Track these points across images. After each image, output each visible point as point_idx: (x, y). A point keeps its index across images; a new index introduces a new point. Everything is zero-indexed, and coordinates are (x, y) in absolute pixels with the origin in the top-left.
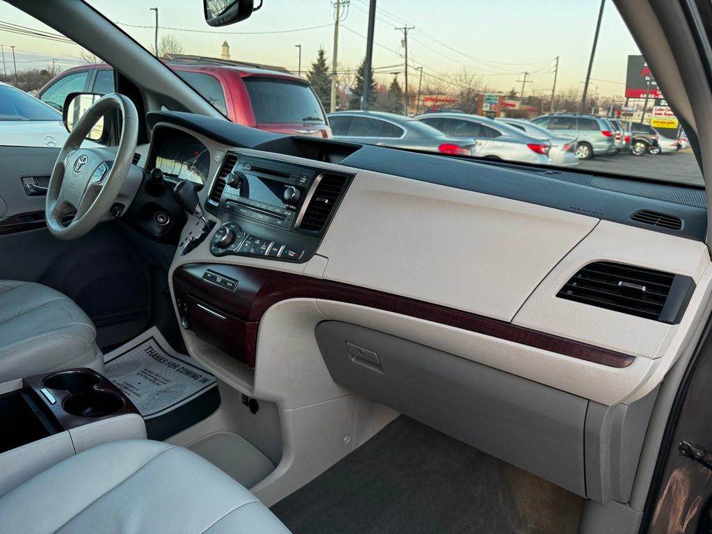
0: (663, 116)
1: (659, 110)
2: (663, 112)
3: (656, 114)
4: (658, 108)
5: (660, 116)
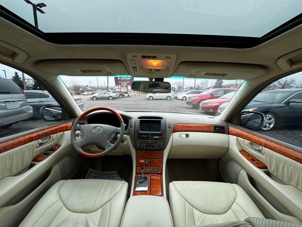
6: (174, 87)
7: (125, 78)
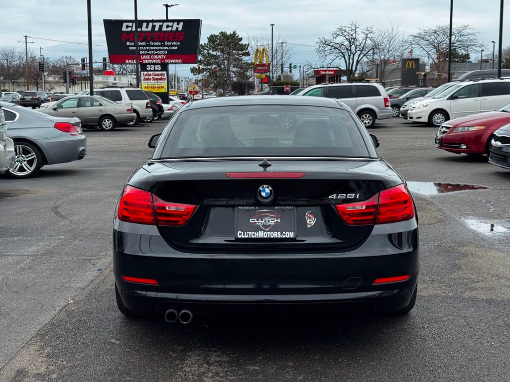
0: (151, 81)
1: (146, 75)
2: (151, 77)
3: (145, 79)
4: (146, 73)
5: (149, 81)
6: (417, 60)
7: (157, 25)
